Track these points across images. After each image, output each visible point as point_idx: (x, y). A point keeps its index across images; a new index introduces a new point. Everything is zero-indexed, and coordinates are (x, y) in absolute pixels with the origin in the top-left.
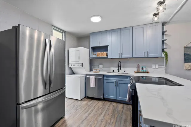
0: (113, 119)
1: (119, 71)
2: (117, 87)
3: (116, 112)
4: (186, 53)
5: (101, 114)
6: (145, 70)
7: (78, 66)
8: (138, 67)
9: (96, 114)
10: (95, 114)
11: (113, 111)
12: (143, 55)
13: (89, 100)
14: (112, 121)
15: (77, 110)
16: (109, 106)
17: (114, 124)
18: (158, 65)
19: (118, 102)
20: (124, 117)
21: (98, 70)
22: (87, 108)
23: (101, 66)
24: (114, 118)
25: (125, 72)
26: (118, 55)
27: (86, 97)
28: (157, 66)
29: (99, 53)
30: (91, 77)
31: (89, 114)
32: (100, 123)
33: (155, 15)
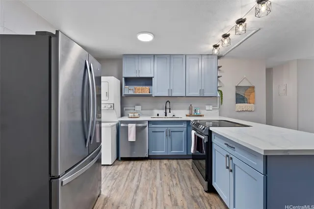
0: (174, 180)
1: (166, 115)
2: (169, 138)
3: (174, 171)
4: (237, 93)
5: (155, 177)
6: (198, 112)
7: (105, 108)
8: (190, 109)
9: (148, 178)
10: (148, 180)
11: (169, 170)
12: (197, 94)
13: (125, 162)
14: (175, 183)
15: (116, 179)
16: (160, 165)
17: (179, 185)
18: (212, 106)
19: (168, 159)
20: (185, 174)
21: (136, 115)
22: (131, 174)
23: (138, 108)
24: (175, 178)
25: (174, 116)
26: (167, 91)
27: (117, 159)
28: (211, 108)
29: (138, 87)
30: (129, 125)
31: (139, 181)
32: (161, 188)
33: (216, 46)
